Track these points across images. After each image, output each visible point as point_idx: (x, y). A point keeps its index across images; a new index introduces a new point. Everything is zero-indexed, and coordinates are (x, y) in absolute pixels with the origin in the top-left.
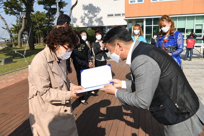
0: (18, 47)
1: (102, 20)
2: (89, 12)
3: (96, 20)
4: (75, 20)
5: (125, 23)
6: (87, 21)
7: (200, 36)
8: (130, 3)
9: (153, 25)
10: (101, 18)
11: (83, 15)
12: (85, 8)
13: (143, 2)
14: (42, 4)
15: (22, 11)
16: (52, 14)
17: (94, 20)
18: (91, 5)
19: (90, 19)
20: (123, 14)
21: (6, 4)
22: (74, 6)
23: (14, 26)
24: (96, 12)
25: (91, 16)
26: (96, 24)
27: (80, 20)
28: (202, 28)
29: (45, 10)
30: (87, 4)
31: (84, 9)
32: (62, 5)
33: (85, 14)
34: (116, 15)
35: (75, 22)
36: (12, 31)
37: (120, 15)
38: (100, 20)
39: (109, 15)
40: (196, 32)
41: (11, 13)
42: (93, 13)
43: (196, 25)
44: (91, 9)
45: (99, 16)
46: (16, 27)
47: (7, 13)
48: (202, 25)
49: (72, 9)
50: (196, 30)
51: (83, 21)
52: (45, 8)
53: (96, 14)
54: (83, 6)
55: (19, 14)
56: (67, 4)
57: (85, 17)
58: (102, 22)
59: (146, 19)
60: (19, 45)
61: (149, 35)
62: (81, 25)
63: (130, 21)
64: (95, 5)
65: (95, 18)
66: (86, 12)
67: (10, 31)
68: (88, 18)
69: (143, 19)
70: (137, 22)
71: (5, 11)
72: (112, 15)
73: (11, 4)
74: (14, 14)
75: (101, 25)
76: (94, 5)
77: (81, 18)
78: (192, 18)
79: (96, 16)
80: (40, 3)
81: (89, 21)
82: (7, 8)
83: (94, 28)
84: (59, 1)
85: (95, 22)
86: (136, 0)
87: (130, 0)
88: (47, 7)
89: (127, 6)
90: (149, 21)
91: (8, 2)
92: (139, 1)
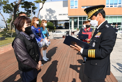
0: (10, 31)
1: (56, 17)
2: (49, 13)
3: (53, 17)
5: (68, 19)
6: (48, 18)
8: (71, 8)
9: (82, 20)
10: (56, 16)
11: (46, 14)
12: (47, 10)
13: (78, 8)
15: (13, 11)
16: (29, 13)
17: (52, 17)
18: (50, 9)
19: (50, 17)
20: (67, 14)
21: (4, 8)
22: (41, 9)
23: (8, 19)
25: (50, 15)
26: (53, 19)
29: (25, 11)
30: (48, 8)
32: (34, 8)
34: (63, 14)
35: (42, 18)
36: (7, 22)
37: (65, 14)
38: (55, 17)
39: (59, 15)
41: (7, 12)
44: (51, 11)
45: (55, 15)
46: (9, 20)
47: (4, 12)
49: (40, 11)
53: (53, 14)
54: (46, 9)
55: (11, 13)
56: (37, 8)
58: (56, 18)
59: (79, 17)
60: (10, 29)
61: (80, 25)
63: (70, 18)
64: (53, 9)
65: (53, 16)
66: (48, 13)
67: (6, 22)
68: (49, 16)
69: (77, 17)
70: (74, 19)
71: (3, 11)
72: (61, 15)
73: (7, 7)
74: (9, 13)
75: (56, 20)
77: (45, 16)
79: (53, 15)
80: (22, 7)
82: (5, 10)
83: (52, 21)
84: (33, 6)
85: (53, 18)
86: (74, 7)
87: (71, 7)
88: (26, 9)
89: (69, 10)
90: (80, 18)
91: (5, 6)
92: (75, 7)
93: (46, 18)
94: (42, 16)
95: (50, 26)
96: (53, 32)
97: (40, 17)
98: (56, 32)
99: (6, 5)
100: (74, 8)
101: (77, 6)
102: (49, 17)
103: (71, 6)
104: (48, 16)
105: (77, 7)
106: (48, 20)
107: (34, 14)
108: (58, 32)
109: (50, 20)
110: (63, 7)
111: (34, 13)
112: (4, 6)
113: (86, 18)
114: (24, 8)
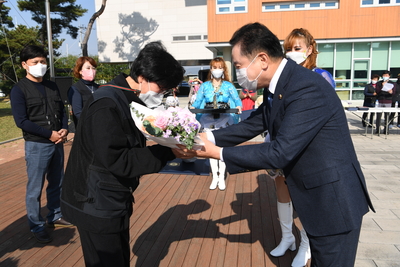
2: (132, 29)
4: (102, 46)
6: (127, 49)
7: (364, 85)
8: (218, 12)
11: (121, 36)
12: (125, 20)
13: (246, 11)
14: (28, 9)
18: (137, 15)
20: (205, 37)
24: (149, 30)
25: (136, 37)
27: (114, 47)
28: (367, 67)
30: (128, 12)
31: (121, 23)
32: (72, 12)
33: (124, 34)
34: (191, 38)
37: (199, 37)
39: (176, 38)
40: (356, 77)
42: (141, 32)
43: (356, 62)
44: (137, 22)
45: (153, 38)
48: (367, 62)
50: (356, 72)
51: (119, 48)
52: (36, 19)
53: (147, 34)
54: (121, 16)
56: (85, 11)
57: (123, 40)
62: (115, 58)
63: (219, 51)
64: (147, 15)
66: (127, 29)
68: (130, 41)
72: (183, 38)
76: (144, 15)
77: (116, 41)
78: (347, 47)
79: (147, 38)
80: (23, 7)
81: (132, 49)
84: (67, 4)
86: (232, 7)
87: (218, 6)
89: (213, 19)
92: (237, 9)
93: (117, 50)
100: (232, 11)
101: (245, 4)
102: (130, 46)
103: (219, 3)
104: (127, 42)
105: (243, 8)
106: (127, 60)
107: (75, 36)
110: (187, 5)
111: (74, 32)
114: (32, 10)
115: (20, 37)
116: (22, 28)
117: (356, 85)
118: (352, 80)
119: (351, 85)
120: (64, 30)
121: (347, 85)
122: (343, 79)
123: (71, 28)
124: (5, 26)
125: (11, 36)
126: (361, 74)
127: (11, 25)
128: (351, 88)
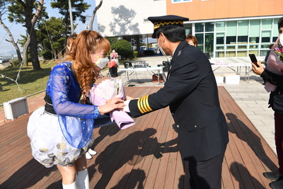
0: (24, 66)
1: (138, 27)
2: (120, 16)
3: (129, 28)
4: (103, 29)
6: (118, 29)
8: (173, 2)
9: (204, 33)
10: (137, 24)
11: (113, 21)
12: (115, 11)
13: (191, 1)
14: (57, 7)
17: (127, 27)
18: (122, 7)
19: (123, 26)
21: (11, 9)
22: (97, 8)
23: (23, 37)
24: (130, 17)
25: (123, 21)
26: (130, 33)
27: (109, 28)
28: (270, 35)
30: (117, 6)
31: (113, 13)
32: (82, 7)
33: (116, 20)
35: (103, 31)
38: (135, 27)
40: (263, 41)
41: (18, 21)
42: (126, 19)
43: (263, 32)
44: (123, 12)
45: (134, 22)
47: (12, 20)
48: (270, 31)
49: (95, 12)
50: (263, 38)
52: (62, 13)
53: (130, 19)
54: (112, 8)
56: (90, 6)
57: (115, 24)
58: (138, 30)
59: (196, 24)
61: (200, 45)
62: (111, 34)
64: (128, 7)
65: (129, 25)
66: (117, 16)
67: (16, 45)
68: (119, 24)
69: (191, 24)
71: (9, 17)
73: (17, 8)
75: (136, 33)
77: (111, 25)
78: (257, 22)
79: (129, 22)
80: (54, 6)
81: (121, 29)
82: (14, 14)
83: (127, 38)
85: (129, 30)
88: (64, 11)
89: (170, 7)
90: (199, 26)
91: (14, 6)
93: (112, 30)
94: (104, 27)
95: (123, 50)
96: (126, 67)
97: (99, 27)
98: (135, 67)
99: (15, 4)
100: (182, 1)
102: (119, 27)
104: (117, 25)
106: (117, 35)
107: (84, 22)
108: (141, 66)
109: (122, 34)
111: (84, 19)
112: (10, 5)
113: (213, 25)
114: (59, 7)
115: (53, 24)
116: (53, 18)
117: (262, 47)
118: (260, 44)
119: (260, 46)
120: (78, 18)
121: (257, 47)
122: (254, 43)
123: (82, 17)
124: (44, 18)
125: (48, 24)
126: (266, 40)
127: (47, 17)
128: (260, 49)
